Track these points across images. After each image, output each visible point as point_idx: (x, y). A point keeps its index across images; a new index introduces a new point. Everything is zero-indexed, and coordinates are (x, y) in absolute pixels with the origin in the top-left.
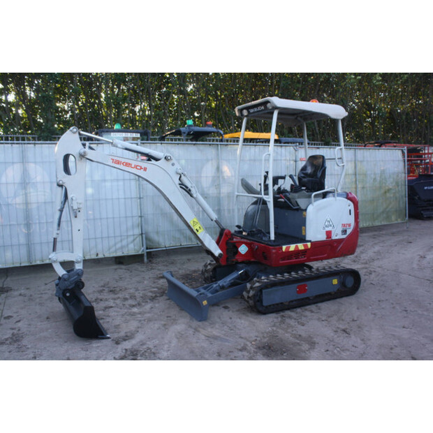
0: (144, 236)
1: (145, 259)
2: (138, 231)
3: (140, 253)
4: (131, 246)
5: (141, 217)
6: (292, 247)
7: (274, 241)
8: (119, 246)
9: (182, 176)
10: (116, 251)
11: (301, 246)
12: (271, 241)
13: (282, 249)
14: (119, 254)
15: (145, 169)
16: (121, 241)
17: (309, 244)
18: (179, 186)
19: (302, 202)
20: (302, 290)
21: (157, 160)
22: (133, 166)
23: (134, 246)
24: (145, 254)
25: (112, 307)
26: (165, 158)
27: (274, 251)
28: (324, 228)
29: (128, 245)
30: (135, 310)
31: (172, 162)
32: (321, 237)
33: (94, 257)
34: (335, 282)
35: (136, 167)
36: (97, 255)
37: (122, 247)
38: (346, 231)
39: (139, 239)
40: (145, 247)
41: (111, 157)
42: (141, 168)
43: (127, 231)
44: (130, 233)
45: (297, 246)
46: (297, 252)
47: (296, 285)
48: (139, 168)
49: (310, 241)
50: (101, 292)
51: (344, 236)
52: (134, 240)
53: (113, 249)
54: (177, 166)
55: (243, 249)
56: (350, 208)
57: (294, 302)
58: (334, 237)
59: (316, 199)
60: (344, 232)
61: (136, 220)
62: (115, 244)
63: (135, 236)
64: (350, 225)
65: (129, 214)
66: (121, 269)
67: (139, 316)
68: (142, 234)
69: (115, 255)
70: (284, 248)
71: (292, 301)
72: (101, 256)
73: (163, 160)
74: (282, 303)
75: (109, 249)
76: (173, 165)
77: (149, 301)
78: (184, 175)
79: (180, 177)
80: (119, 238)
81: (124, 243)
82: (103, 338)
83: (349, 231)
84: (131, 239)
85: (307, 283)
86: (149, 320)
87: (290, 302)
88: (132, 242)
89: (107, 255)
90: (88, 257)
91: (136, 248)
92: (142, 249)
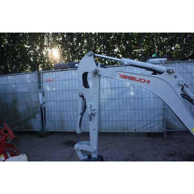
0: (165, 121)
1: (165, 136)
2: (161, 118)
3: (162, 132)
4: (156, 127)
5: (163, 109)
8: (149, 126)
9: (185, 87)
10: (147, 129)
14: (149, 131)
15: (149, 82)
16: (150, 123)
18: (181, 97)
21: (161, 73)
22: (137, 79)
23: (158, 127)
24: (165, 133)
26: (168, 71)
29: (154, 126)
31: (174, 74)
33: (133, 131)
35: (140, 80)
36: (135, 130)
37: (151, 127)
39: (161, 123)
40: (165, 128)
41: (119, 73)
42: (145, 81)
43: (154, 118)
44: (156, 119)
48: (143, 81)
52: (158, 124)
53: (145, 128)
54: (180, 78)
61: (161, 111)
62: (147, 125)
63: (159, 121)
65: (156, 107)
68: (164, 120)
69: (146, 131)
72: (137, 131)
73: (166, 73)
75: (143, 128)
76: (175, 77)
78: (187, 86)
79: (183, 88)
80: (149, 122)
81: (152, 124)
84: (157, 123)
88: (157, 125)
89: (141, 131)
90: (130, 131)
91: (159, 128)
92: (163, 129)
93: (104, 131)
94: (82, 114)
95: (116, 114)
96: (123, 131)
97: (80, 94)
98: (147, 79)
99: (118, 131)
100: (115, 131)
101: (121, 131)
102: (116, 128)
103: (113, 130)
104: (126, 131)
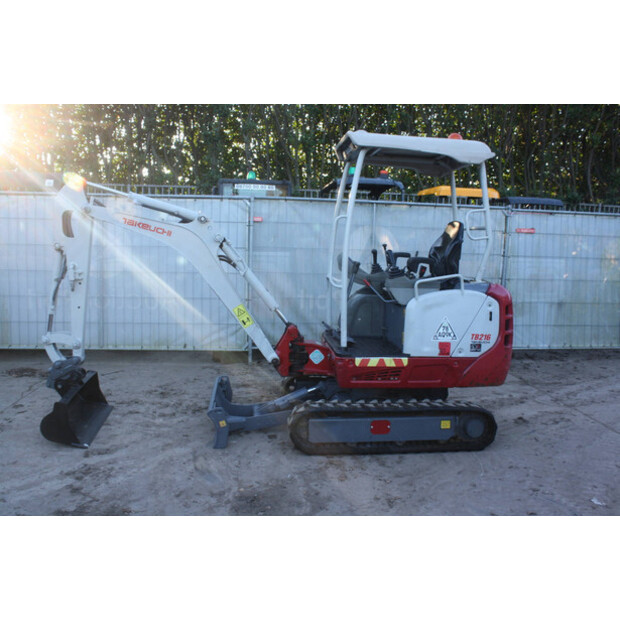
1: (250, 359)
3: (243, 349)
4: (232, 339)
5: (248, 300)
6: (373, 362)
7: (346, 349)
8: (215, 337)
11: (389, 362)
12: (340, 348)
13: (354, 361)
14: (215, 348)
15: (169, 233)
16: (219, 331)
17: (405, 361)
18: (217, 259)
19: (398, 294)
20: (379, 428)
21: (187, 221)
22: (152, 228)
23: (236, 339)
24: (250, 353)
25: (137, 413)
26: (198, 219)
27: (340, 363)
28: (435, 337)
29: (227, 337)
30: (160, 421)
31: (208, 224)
32: (431, 350)
33: (180, 348)
34: (446, 424)
35: (156, 230)
36: (185, 346)
37: (219, 339)
38: (480, 346)
40: (250, 341)
41: (123, 216)
42: (164, 231)
43: (228, 318)
44: (232, 321)
45: (382, 361)
46: (382, 370)
47: (370, 420)
48: (161, 231)
49: (408, 356)
50: (150, 392)
51: (476, 355)
52: (237, 331)
53: (208, 341)
55: (316, 357)
56: (490, 309)
57: (369, 446)
58: (455, 353)
59: (422, 290)
60: (476, 347)
62: (210, 335)
63: (238, 326)
64: (488, 337)
66: (211, 368)
67: (154, 428)
69: (208, 348)
70: (358, 361)
71: (365, 444)
72: (189, 348)
73: (195, 222)
74: (345, 444)
75: (202, 340)
76: (210, 229)
77: (190, 412)
80: (216, 327)
81: (223, 334)
82: (76, 447)
83: (485, 348)
84: (232, 329)
85: (391, 420)
86: (158, 436)
87: (359, 444)
88: (232, 335)
89: (198, 348)
90: (172, 348)
91: (239, 342)
92: (247, 344)
93: (111, 348)
94: (59, 281)
95: (142, 307)
96: (157, 348)
97: (57, 246)
98: (167, 228)
99: (145, 348)
100: (139, 348)
101: (153, 348)
102: (142, 340)
103: (133, 345)
104: (164, 348)
